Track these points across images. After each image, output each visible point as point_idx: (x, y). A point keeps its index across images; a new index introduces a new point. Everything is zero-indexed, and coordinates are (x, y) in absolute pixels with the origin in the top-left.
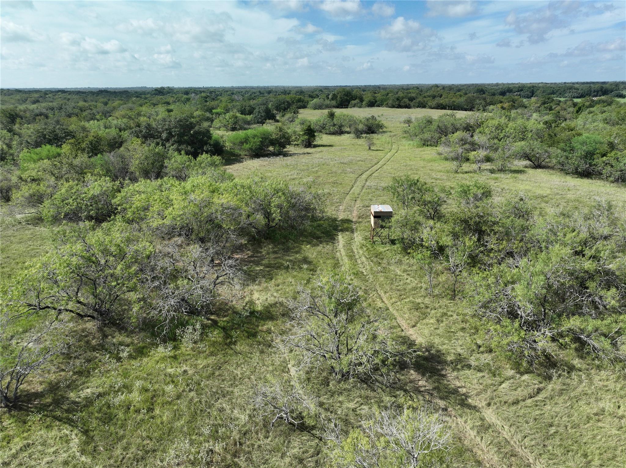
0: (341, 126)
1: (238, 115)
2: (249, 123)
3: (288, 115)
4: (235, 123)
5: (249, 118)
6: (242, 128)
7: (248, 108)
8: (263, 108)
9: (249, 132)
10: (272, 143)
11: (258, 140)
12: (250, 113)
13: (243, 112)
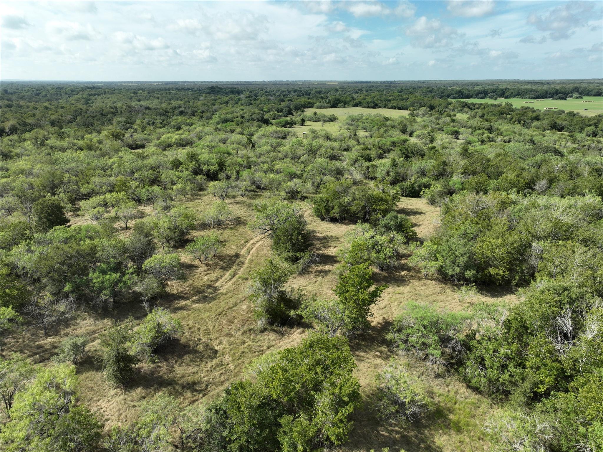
0: (319, 118)
1: (276, 113)
2: (281, 116)
3: (299, 113)
4: (275, 116)
5: (280, 114)
6: (277, 119)
7: (280, 109)
8: (287, 109)
9: (281, 120)
10: (289, 124)
11: (284, 123)
12: (281, 112)
13: (278, 111)
